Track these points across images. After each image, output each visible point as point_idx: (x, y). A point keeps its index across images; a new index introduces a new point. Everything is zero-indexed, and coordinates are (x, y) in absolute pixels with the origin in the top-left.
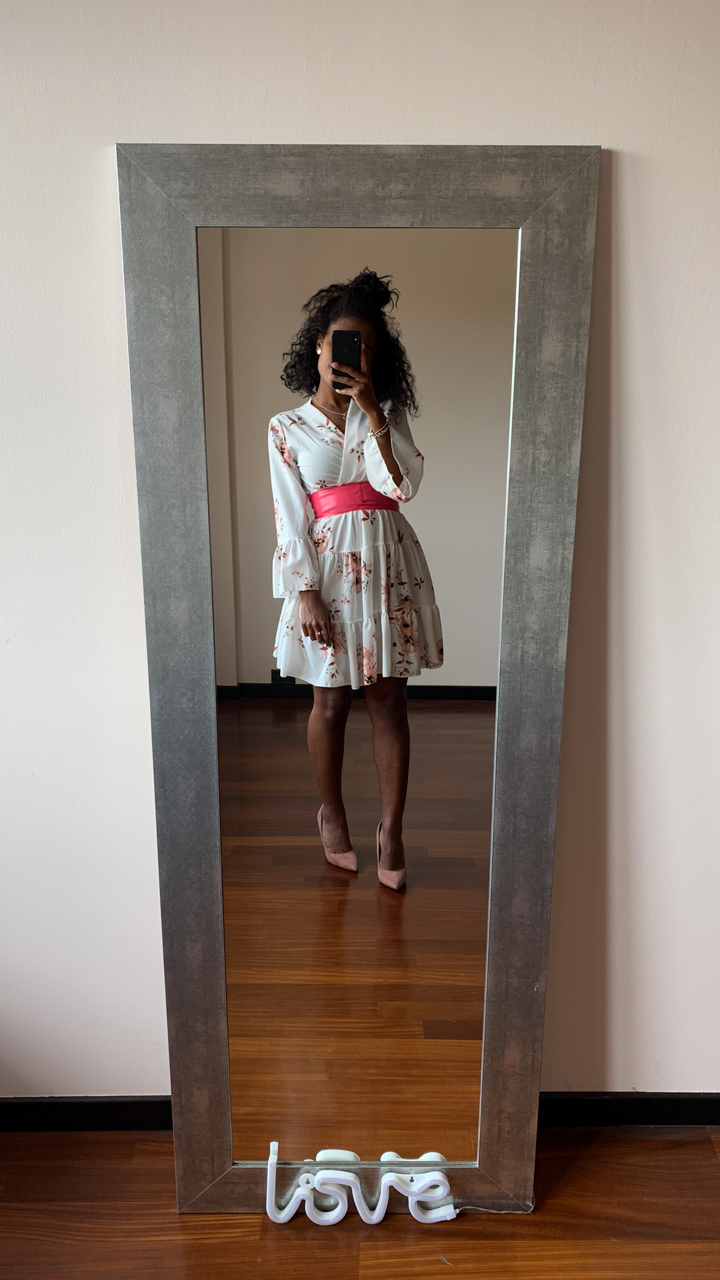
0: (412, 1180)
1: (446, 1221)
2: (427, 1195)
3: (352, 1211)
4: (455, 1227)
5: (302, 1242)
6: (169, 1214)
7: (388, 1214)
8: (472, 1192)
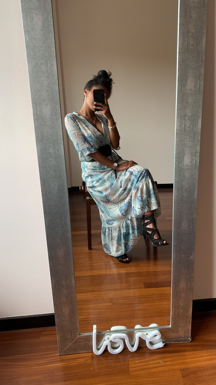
0: (147, 334)
1: (160, 348)
2: (153, 339)
3: (125, 348)
4: (163, 350)
5: (107, 361)
6: (56, 356)
7: (139, 348)
8: (169, 337)
